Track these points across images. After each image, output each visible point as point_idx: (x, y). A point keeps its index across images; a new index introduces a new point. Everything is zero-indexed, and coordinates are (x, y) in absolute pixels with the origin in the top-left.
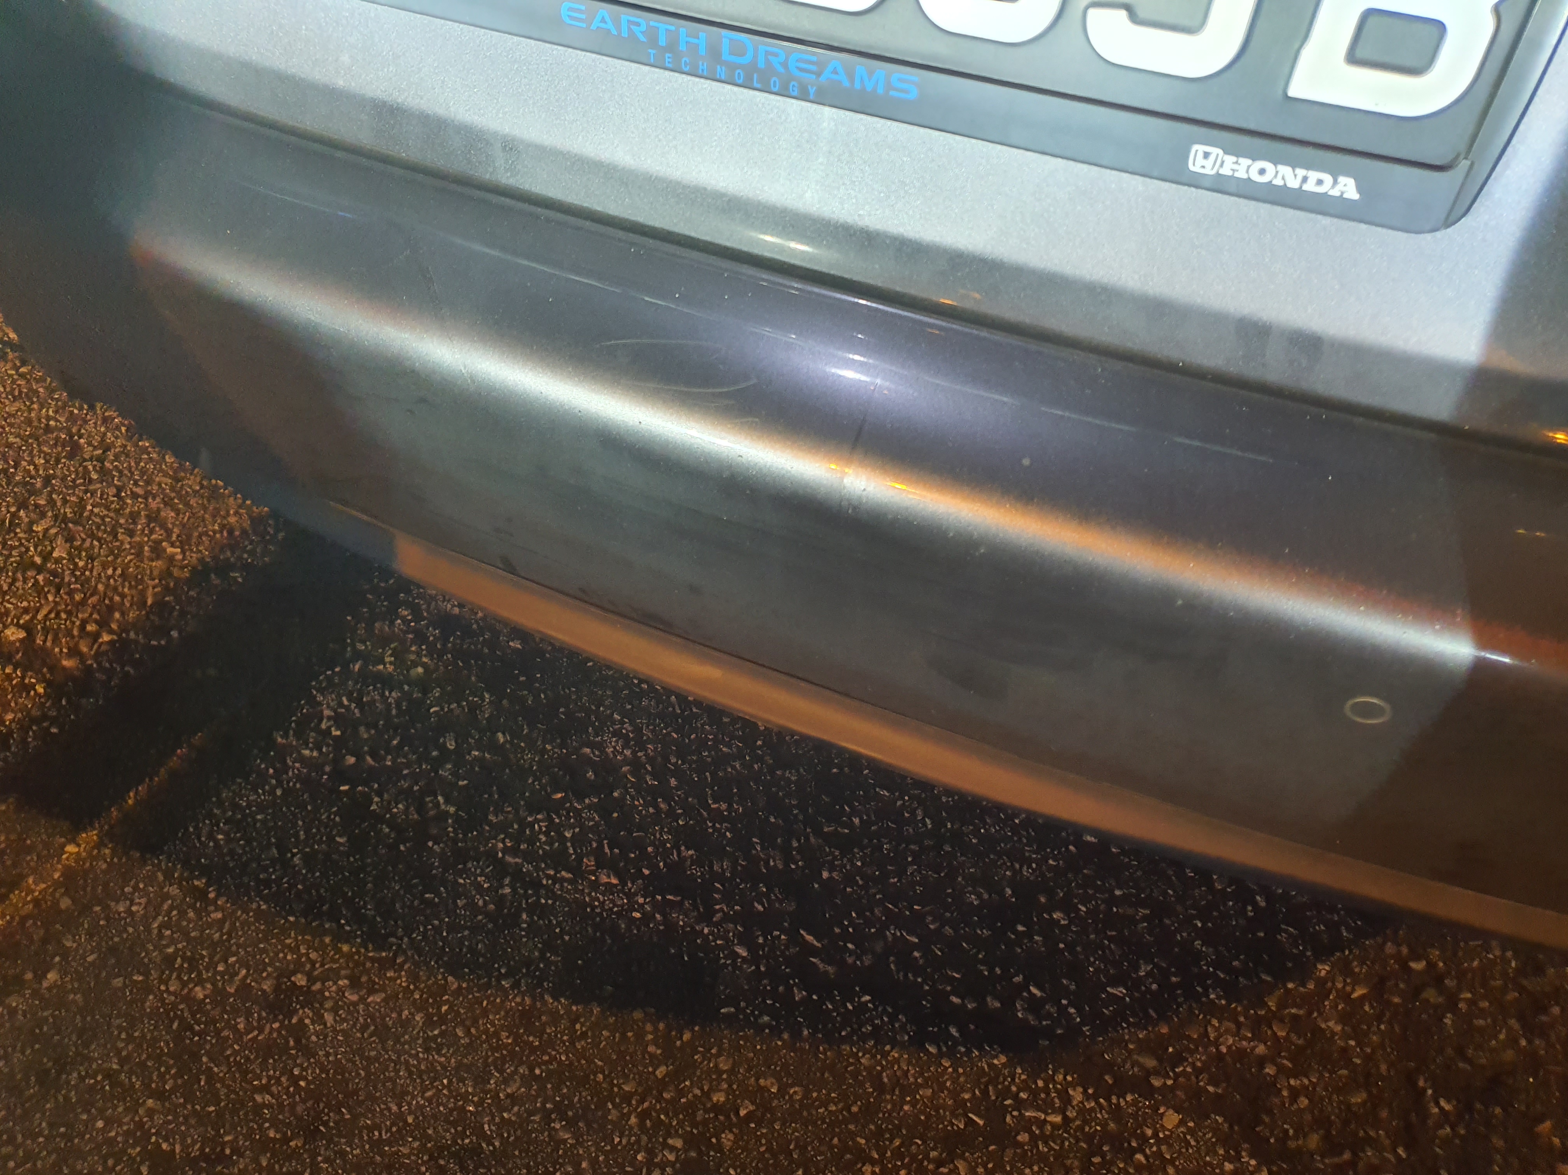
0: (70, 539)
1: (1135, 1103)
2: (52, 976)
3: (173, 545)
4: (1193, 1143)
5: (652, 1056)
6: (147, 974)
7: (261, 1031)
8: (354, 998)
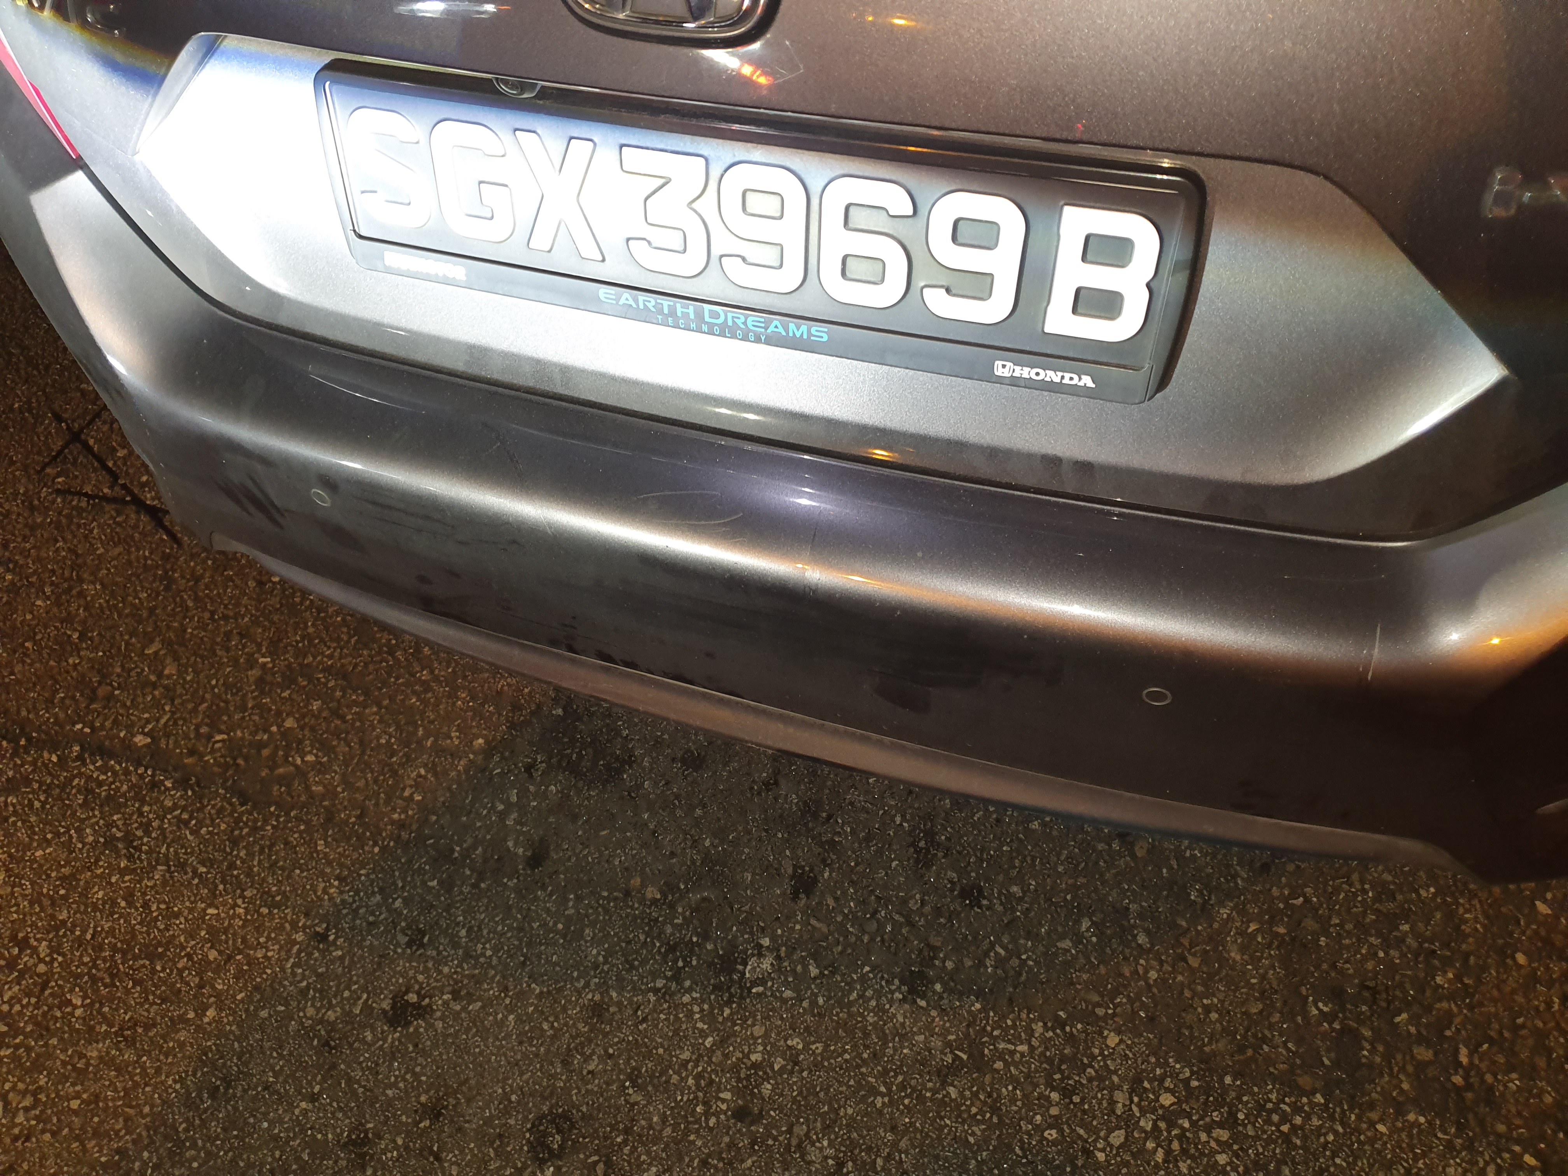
0: (176, 659)
1: (1085, 1031)
2: (211, 1013)
3: (264, 656)
4: (1131, 1055)
5: (702, 1030)
6: (287, 1004)
7: (385, 1040)
8: (458, 1008)
